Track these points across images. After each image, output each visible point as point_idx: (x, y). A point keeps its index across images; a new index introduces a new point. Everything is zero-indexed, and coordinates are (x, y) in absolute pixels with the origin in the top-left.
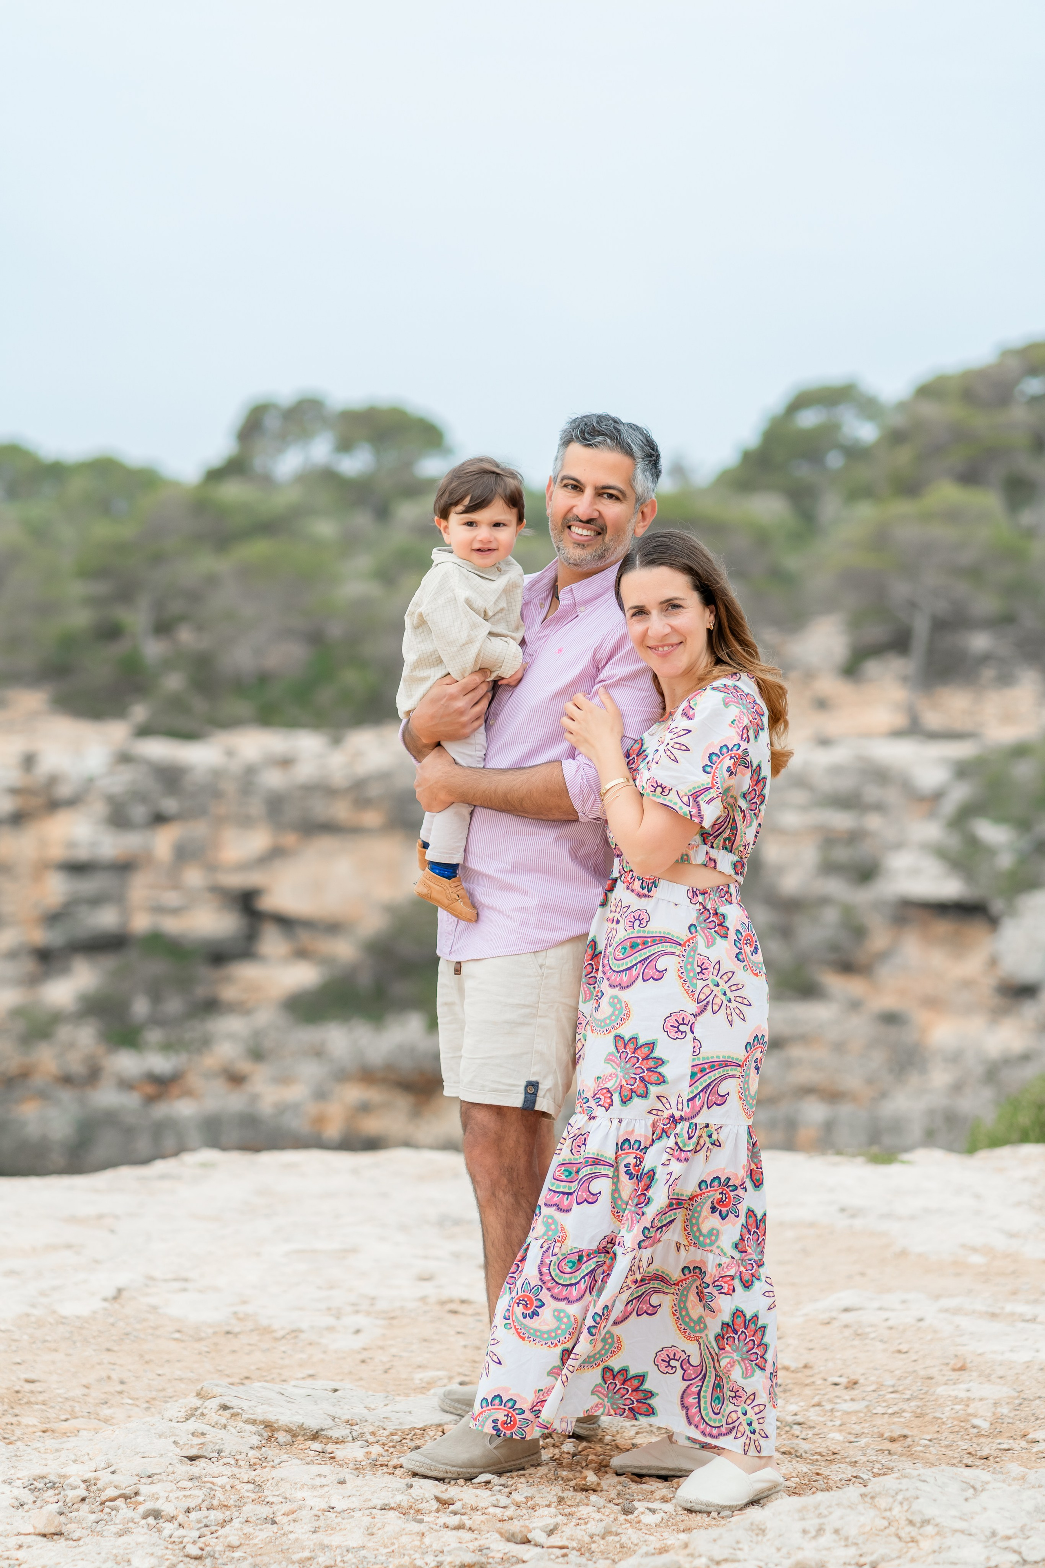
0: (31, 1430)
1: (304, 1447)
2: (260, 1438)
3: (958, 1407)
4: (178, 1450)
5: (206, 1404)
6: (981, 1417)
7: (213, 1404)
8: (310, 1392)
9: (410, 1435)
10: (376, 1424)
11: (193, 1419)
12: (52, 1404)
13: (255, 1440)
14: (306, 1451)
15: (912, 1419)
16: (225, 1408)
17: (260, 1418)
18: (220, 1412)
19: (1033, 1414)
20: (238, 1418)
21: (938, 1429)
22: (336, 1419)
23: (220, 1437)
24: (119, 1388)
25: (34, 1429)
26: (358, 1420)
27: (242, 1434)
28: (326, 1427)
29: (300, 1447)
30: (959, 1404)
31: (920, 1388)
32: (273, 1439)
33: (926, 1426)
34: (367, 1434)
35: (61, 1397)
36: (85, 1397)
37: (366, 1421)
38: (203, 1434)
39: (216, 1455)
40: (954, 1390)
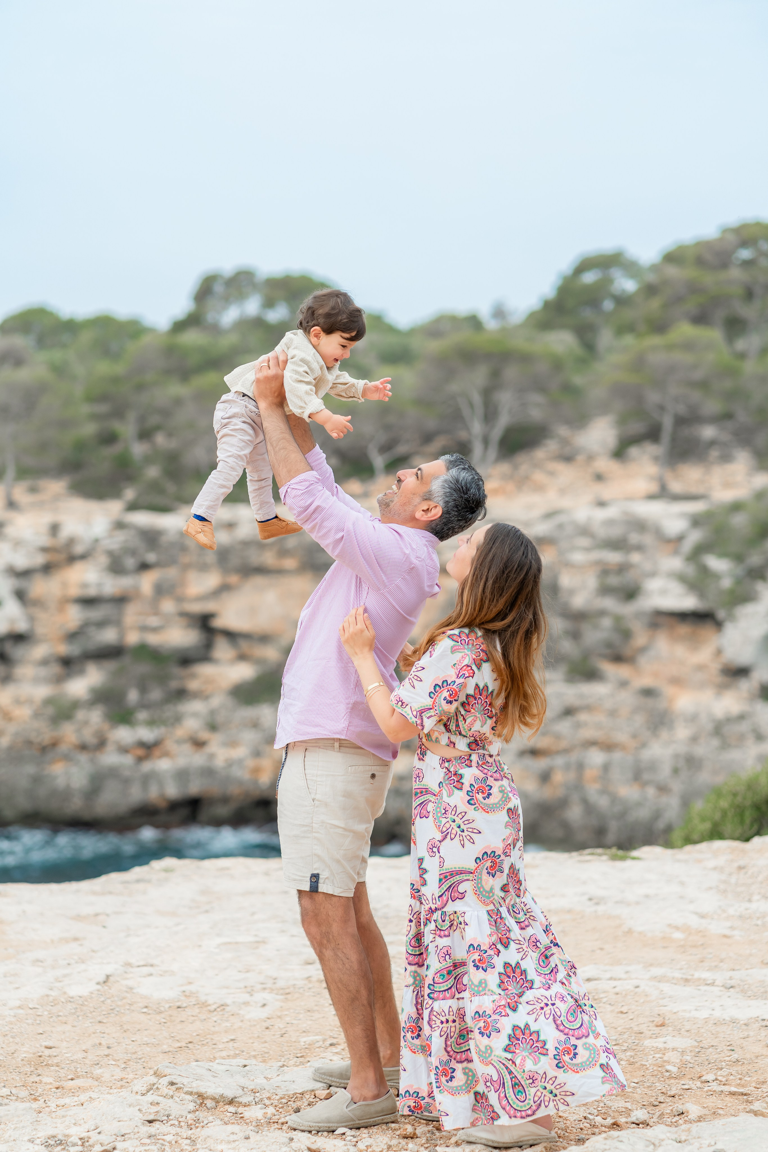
0: (48, 1087)
1: (223, 1110)
2: (195, 1105)
3: (657, 1056)
4: (141, 1115)
5: (160, 1081)
6: (673, 1063)
7: (165, 1081)
8: (228, 1068)
9: (293, 1098)
10: (271, 1091)
11: (151, 1092)
12: (63, 1066)
13: (191, 1106)
14: (225, 1113)
15: (627, 1066)
16: (172, 1084)
17: (195, 1090)
18: (169, 1087)
19: (707, 1060)
20: (181, 1091)
21: (643, 1074)
22: (245, 1089)
23: (169, 1105)
24: (107, 1051)
25: (51, 1086)
26: (259, 1089)
27: (183, 1102)
28: (238, 1096)
29: (221, 1109)
30: (659, 1053)
31: (633, 1041)
32: (203, 1105)
33: (636, 1071)
34: (265, 1099)
35: (68, 1060)
36: (84, 1059)
37: (265, 1089)
38: (158, 1103)
39: (166, 1118)
40: (656, 1042)
